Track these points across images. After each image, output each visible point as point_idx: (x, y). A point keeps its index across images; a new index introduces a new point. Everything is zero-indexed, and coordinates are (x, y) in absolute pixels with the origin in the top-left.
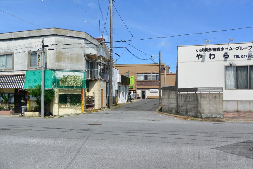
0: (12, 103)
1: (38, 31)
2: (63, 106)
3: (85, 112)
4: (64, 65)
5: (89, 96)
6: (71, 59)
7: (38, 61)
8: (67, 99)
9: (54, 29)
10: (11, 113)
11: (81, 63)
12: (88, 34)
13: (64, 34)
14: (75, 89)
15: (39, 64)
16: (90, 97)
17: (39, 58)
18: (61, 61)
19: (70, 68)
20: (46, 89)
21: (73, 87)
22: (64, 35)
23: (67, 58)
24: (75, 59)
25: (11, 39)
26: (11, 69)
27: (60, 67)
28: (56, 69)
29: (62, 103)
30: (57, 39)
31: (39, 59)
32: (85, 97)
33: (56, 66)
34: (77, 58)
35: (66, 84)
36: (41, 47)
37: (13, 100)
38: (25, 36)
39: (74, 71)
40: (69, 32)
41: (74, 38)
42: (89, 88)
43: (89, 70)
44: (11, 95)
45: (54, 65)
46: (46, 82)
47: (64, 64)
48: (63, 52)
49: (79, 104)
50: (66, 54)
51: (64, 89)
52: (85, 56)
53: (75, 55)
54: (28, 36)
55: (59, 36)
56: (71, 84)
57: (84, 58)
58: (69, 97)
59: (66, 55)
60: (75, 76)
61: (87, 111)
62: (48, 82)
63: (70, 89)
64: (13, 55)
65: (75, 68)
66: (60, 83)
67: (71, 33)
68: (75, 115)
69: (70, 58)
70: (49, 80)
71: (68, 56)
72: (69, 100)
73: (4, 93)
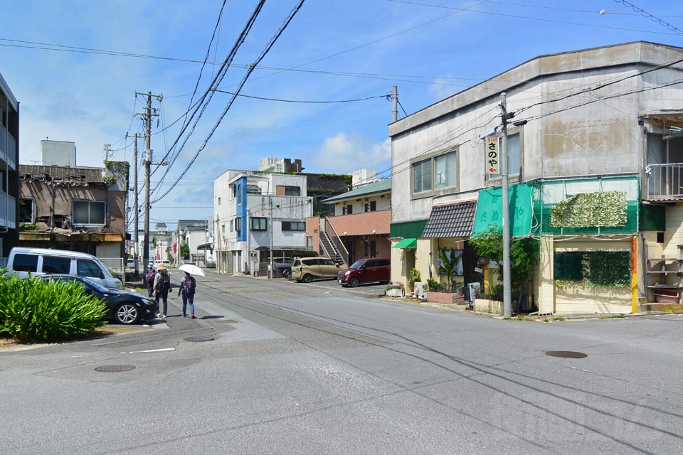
0: (459, 274)
1: (502, 78)
2: (570, 288)
3: (642, 311)
4: (567, 162)
5: (663, 256)
6: (593, 142)
7: (490, 162)
8: (582, 266)
9: (537, 60)
10: (455, 300)
11: (628, 146)
12: (657, 45)
13: (569, 68)
14: (600, 237)
15: (491, 170)
16: (670, 262)
17: (492, 153)
18: (561, 151)
19: (590, 171)
20: (515, 238)
21: (593, 229)
22: (567, 70)
23: (579, 139)
24: (606, 138)
25: (452, 114)
26: (455, 189)
27: (556, 170)
28: (545, 179)
29: (565, 280)
30: (547, 86)
31: (494, 155)
32: (646, 262)
33: (546, 170)
34: (615, 134)
35: (572, 222)
36: (499, 120)
37: (460, 267)
38: (477, 100)
39: (599, 177)
40: (584, 57)
41: (602, 71)
42: (665, 230)
43: (664, 168)
44: (457, 254)
45: (540, 166)
46: (518, 218)
47: (570, 161)
48: (564, 122)
49: (622, 283)
50: (575, 127)
51: (563, 238)
52: (641, 123)
53: (607, 127)
54: (484, 97)
55: (553, 78)
56: (585, 219)
57: (638, 130)
58: (587, 260)
59: (577, 132)
60: (600, 195)
61: (649, 308)
62: (520, 217)
63: (585, 236)
64: (457, 153)
65: (606, 167)
66: (553, 219)
67: (589, 58)
68: (603, 317)
69: (590, 137)
70: (522, 210)
71: (583, 134)
72: (588, 270)
73: (447, 249)
